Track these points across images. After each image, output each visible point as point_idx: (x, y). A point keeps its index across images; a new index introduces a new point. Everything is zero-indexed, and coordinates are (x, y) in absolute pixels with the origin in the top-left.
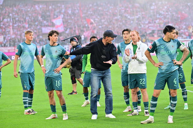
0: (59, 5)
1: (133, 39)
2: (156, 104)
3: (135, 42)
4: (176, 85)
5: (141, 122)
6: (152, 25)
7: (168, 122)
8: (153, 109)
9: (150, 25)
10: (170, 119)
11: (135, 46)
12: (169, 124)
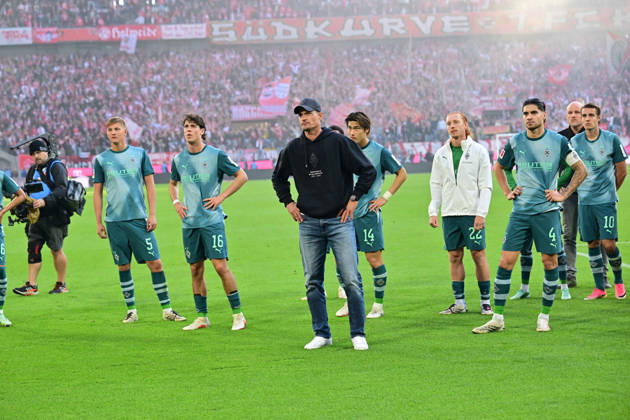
0: (270, 53)
1: (454, 131)
2: (508, 286)
3: (456, 138)
4: (554, 243)
5: (474, 330)
6: (490, 98)
7: (538, 330)
8: (501, 297)
9: (484, 98)
10: (543, 323)
11: (457, 149)
12: (540, 334)
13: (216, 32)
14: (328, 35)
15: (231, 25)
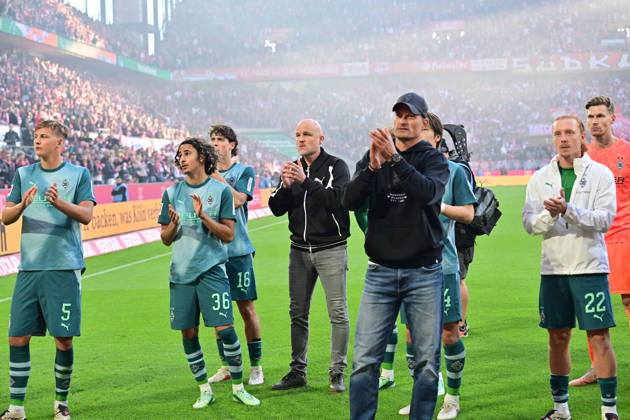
1: (565, 147)
13: (515, 65)
14: (607, 66)
15: (527, 59)
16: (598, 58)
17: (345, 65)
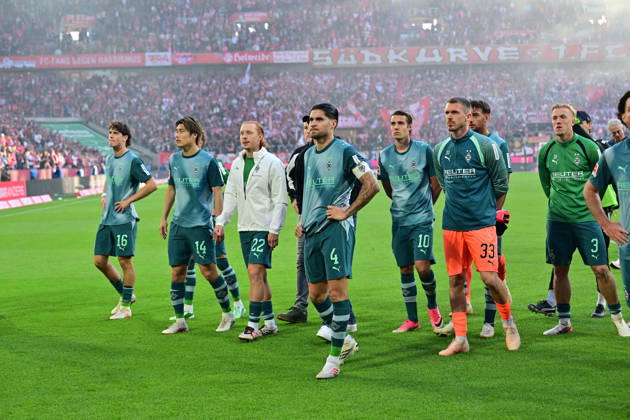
0: (359, 75)
4: (337, 266)
11: (249, 161)
13: (316, 58)
14: (406, 61)
15: (328, 52)
16: (397, 53)
17: (147, 54)
